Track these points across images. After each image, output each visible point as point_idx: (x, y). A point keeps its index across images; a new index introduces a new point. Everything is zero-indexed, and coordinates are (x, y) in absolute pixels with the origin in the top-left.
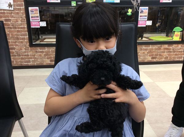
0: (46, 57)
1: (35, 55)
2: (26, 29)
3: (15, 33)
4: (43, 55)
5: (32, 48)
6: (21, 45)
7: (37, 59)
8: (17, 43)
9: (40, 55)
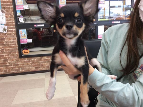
0: (32, 65)
1: (23, 64)
2: (17, 45)
3: (8, 49)
4: (30, 64)
5: (21, 59)
6: (13, 58)
7: (25, 67)
8: (10, 56)
9: (28, 64)
